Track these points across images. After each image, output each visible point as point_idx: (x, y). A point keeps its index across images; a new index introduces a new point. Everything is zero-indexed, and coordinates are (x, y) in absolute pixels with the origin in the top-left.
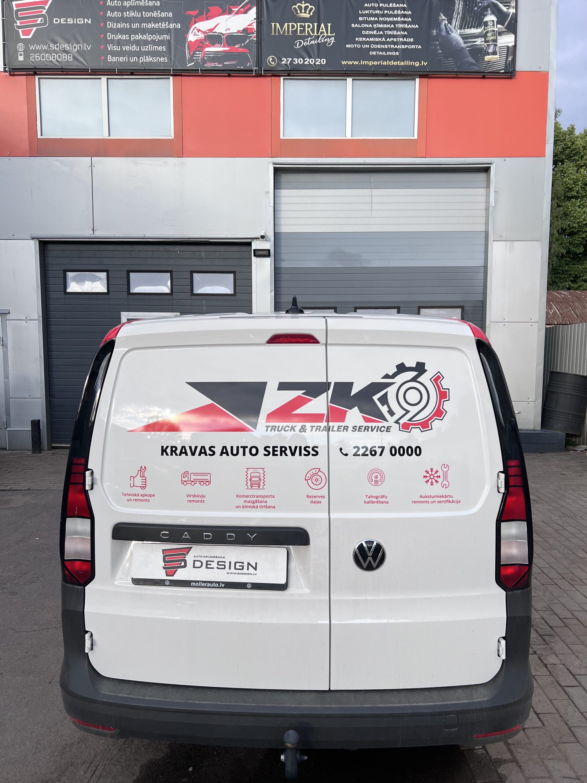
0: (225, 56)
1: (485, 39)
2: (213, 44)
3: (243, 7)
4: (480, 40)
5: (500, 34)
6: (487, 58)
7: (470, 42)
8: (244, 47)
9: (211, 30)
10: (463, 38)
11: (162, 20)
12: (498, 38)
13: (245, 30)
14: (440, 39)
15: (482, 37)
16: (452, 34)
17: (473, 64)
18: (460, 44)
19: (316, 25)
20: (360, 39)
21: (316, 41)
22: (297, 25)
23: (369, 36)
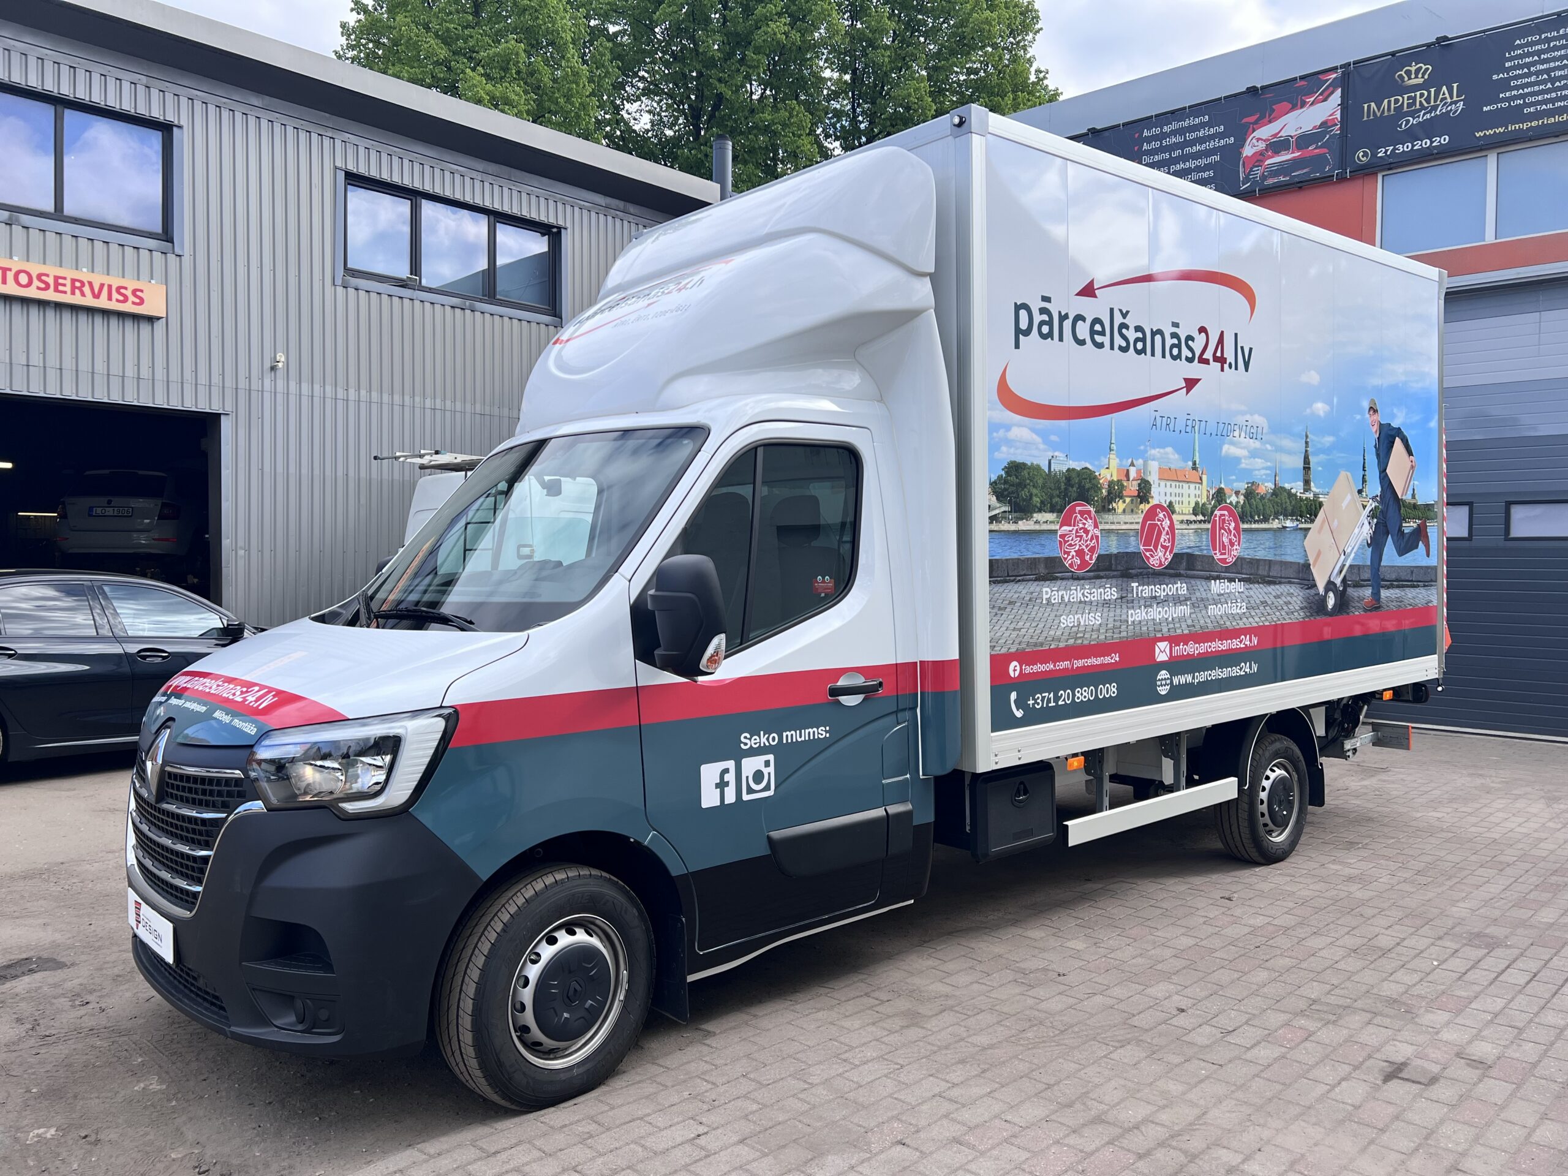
0: (1295, 164)
2: (1277, 153)
3: (1321, 94)
8: (1321, 147)
9: (1275, 136)
11: (1211, 137)
13: (1324, 124)
19: (1433, 90)
20: (1508, 94)
21: (1433, 115)
22: (1403, 98)
23: (1523, 86)
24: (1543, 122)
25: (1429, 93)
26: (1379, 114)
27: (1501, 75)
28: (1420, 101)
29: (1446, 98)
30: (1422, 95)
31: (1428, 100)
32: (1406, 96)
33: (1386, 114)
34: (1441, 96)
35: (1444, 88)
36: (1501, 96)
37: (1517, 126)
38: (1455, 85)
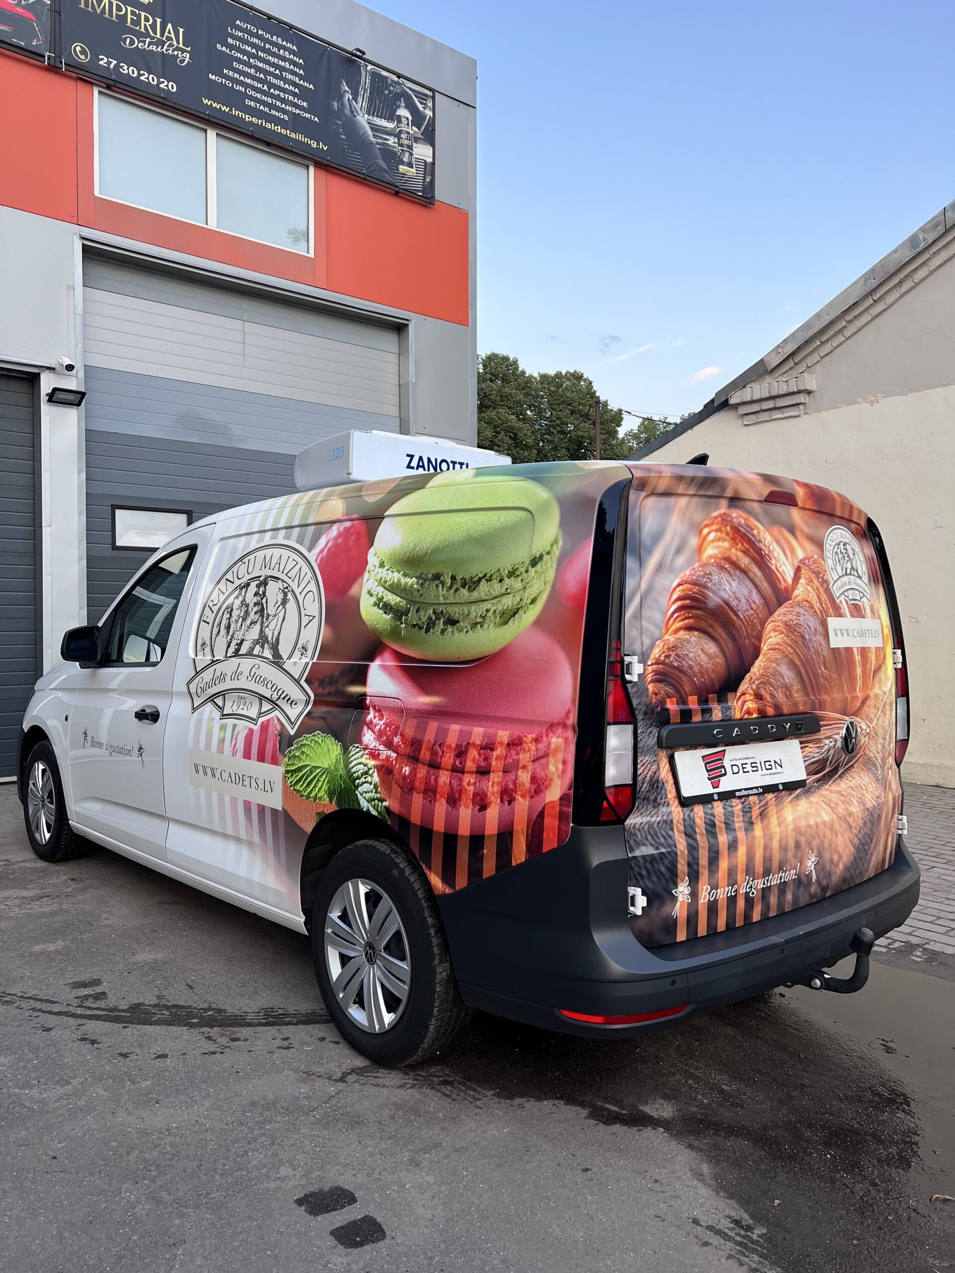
1: (399, 140)
4: (393, 141)
5: (416, 140)
6: (402, 168)
7: (381, 138)
10: (371, 128)
12: (414, 145)
14: (343, 118)
15: (395, 136)
16: (358, 117)
17: (386, 171)
18: (369, 136)
19: (159, 20)
20: (231, 73)
21: (159, 49)
22: (126, 9)
23: (241, 73)
24: (262, 123)
25: (155, 22)
26: (99, 11)
27: (224, 49)
28: (145, 25)
29: (171, 39)
30: (147, 20)
31: (153, 26)
32: (129, 8)
33: (107, 16)
34: (166, 34)
35: (170, 26)
36: (225, 71)
37: (240, 114)
38: (181, 30)
